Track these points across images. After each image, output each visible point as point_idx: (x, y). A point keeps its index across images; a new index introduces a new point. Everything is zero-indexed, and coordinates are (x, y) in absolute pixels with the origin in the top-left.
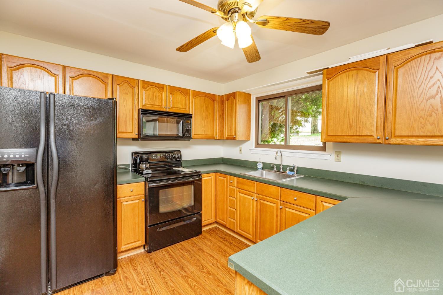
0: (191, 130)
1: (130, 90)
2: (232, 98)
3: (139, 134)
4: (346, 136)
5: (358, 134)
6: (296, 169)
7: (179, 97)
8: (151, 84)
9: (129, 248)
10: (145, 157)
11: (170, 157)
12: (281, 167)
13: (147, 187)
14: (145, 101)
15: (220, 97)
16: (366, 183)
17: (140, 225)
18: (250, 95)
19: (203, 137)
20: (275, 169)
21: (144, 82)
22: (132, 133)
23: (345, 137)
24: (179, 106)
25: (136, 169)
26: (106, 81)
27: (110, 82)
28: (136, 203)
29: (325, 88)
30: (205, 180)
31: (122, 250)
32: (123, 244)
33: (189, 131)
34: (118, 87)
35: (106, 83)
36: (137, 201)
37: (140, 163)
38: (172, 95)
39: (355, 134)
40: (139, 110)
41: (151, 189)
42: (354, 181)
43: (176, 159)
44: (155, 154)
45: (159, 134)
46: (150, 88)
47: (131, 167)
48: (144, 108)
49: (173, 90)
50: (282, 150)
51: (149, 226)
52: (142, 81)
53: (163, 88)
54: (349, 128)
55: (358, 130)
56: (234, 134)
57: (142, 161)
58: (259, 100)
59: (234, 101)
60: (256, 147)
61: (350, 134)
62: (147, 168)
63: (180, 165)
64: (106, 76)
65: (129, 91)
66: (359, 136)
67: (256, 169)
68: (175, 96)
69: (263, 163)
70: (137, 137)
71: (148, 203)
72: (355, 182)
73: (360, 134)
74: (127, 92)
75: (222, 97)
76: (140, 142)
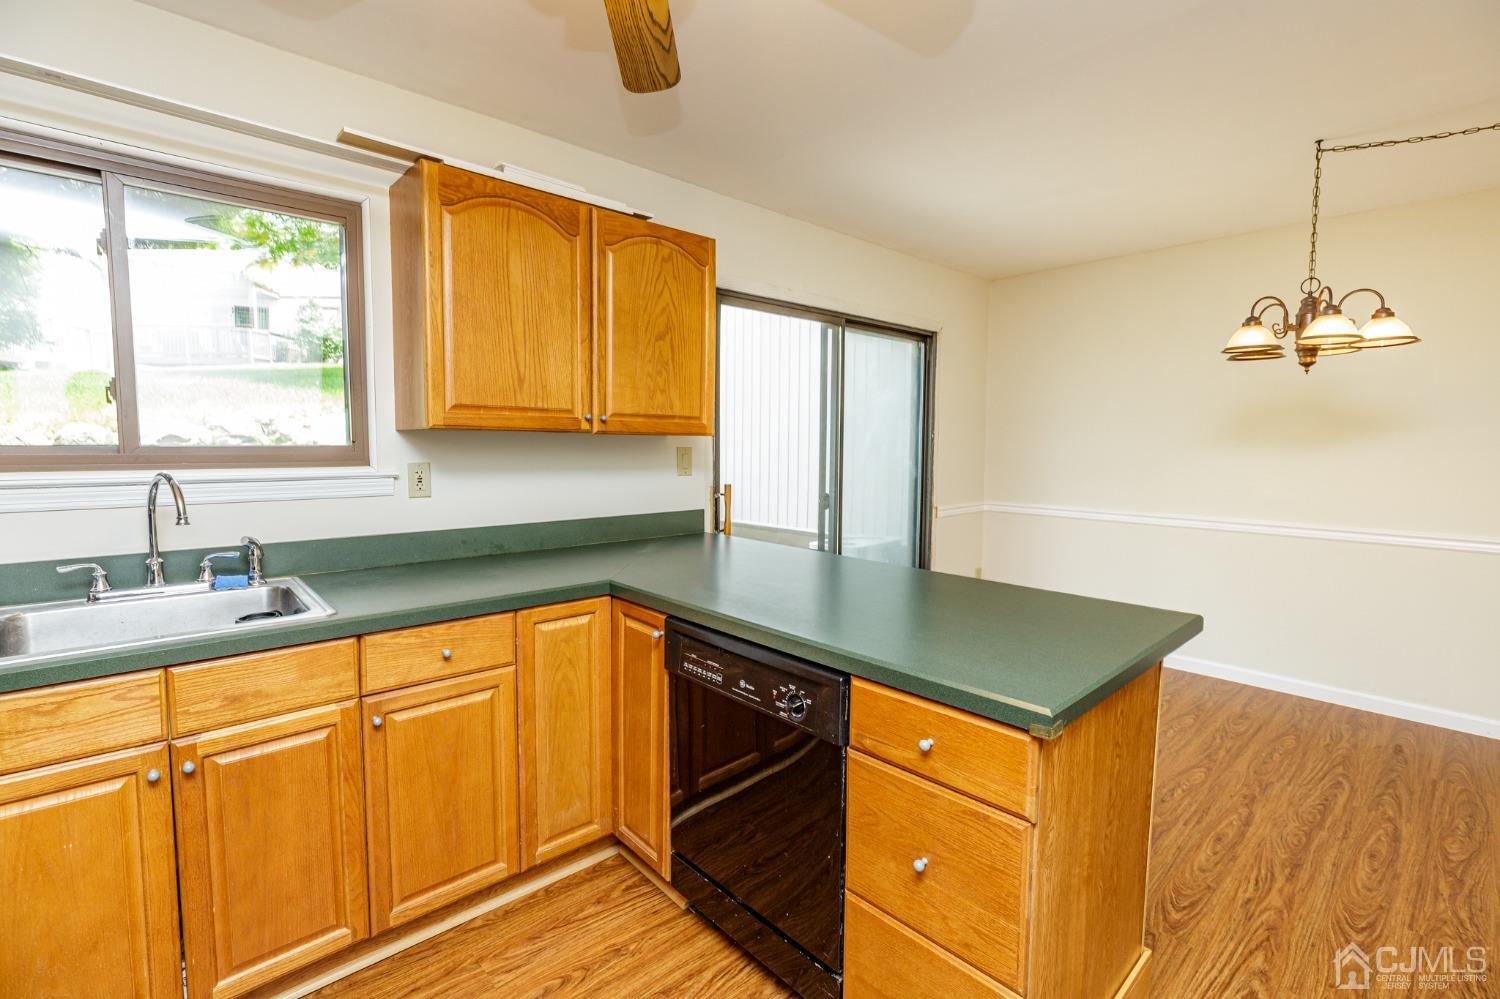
4: (511, 409)
5: (540, 405)
16: (506, 547)
23: (507, 413)
39: (533, 406)
42: (476, 551)
54: (517, 388)
55: (540, 392)
61: (521, 404)
72: (479, 554)
73: (546, 406)
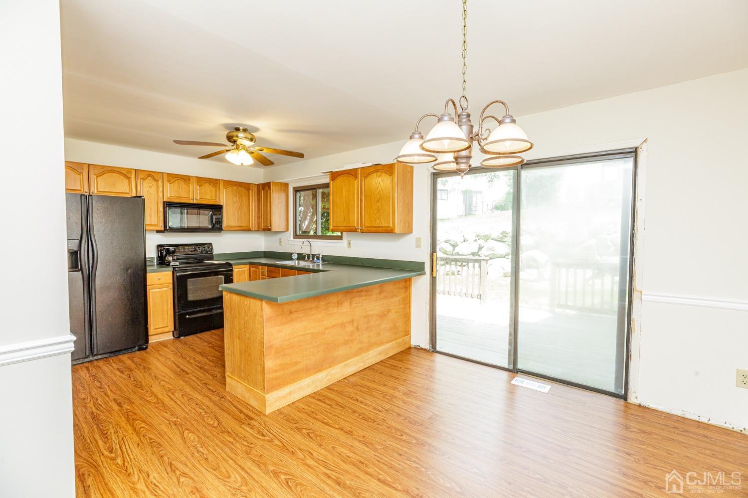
0: (221, 221)
1: (154, 183)
2: (267, 188)
3: (165, 226)
6: (321, 256)
7: (207, 187)
8: (177, 176)
9: (158, 332)
10: (172, 249)
11: (199, 249)
12: (311, 255)
13: (175, 276)
14: (170, 194)
15: (256, 186)
17: (169, 312)
18: (288, 184)
19: (237, 228)
20: (306, 258)
21: (169, 174)
22: (158, 225)
24: (208, 197)
25: (162, 262)
26: (129, 176)
27: (133, 176)
28: (163, 291)
29: (331, 186)
30: (237, 271)
31: (152, 334)
32: (152, 329)
33: (220, 222)
34: (141, 181)
35: (129, 178)
36: (165, 289)
37: (166, 255)
38: (199, 186)
40: (164, 202)
41: (179, 278)
43: (207, 252)
44: (182, 247)
45: (187, 226)
46: (175, 180)
47: (156, 260)
48: (169, 200)
49: (201, 181)
50: (310, 240)
51: (177, 312)
52: (166, 174)
53: (189, 180)
56: (269, 225)
57: (169, 252)
58: (297, 190)
59: (269, 192)
60: (294, 238)
62: (174, 260)
63: (212, 258)
64: (129, 170)
65: (152, 185)
66: (349, 227)
67: (292, 259)
68: (203, 187)
69: (297, 253)
70: (162, 229)
71: (176, 291)
74: (151, 185)
75: (258, 185)
76: (167, 234)
